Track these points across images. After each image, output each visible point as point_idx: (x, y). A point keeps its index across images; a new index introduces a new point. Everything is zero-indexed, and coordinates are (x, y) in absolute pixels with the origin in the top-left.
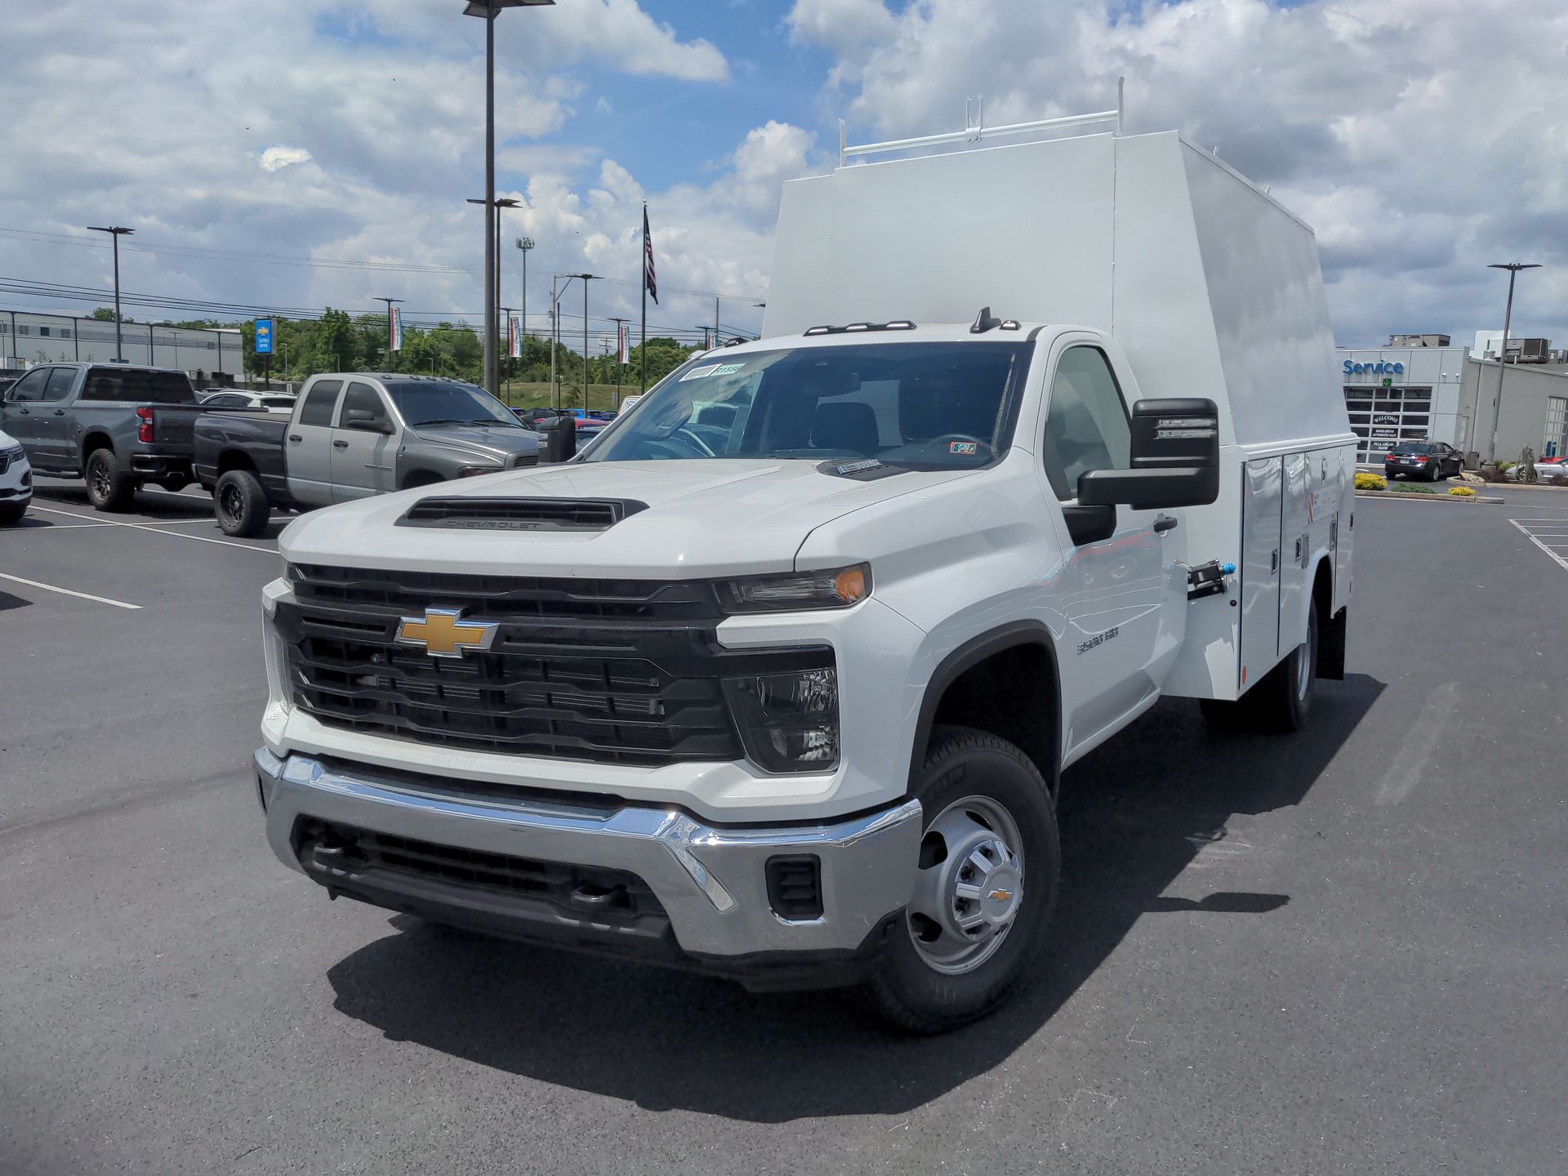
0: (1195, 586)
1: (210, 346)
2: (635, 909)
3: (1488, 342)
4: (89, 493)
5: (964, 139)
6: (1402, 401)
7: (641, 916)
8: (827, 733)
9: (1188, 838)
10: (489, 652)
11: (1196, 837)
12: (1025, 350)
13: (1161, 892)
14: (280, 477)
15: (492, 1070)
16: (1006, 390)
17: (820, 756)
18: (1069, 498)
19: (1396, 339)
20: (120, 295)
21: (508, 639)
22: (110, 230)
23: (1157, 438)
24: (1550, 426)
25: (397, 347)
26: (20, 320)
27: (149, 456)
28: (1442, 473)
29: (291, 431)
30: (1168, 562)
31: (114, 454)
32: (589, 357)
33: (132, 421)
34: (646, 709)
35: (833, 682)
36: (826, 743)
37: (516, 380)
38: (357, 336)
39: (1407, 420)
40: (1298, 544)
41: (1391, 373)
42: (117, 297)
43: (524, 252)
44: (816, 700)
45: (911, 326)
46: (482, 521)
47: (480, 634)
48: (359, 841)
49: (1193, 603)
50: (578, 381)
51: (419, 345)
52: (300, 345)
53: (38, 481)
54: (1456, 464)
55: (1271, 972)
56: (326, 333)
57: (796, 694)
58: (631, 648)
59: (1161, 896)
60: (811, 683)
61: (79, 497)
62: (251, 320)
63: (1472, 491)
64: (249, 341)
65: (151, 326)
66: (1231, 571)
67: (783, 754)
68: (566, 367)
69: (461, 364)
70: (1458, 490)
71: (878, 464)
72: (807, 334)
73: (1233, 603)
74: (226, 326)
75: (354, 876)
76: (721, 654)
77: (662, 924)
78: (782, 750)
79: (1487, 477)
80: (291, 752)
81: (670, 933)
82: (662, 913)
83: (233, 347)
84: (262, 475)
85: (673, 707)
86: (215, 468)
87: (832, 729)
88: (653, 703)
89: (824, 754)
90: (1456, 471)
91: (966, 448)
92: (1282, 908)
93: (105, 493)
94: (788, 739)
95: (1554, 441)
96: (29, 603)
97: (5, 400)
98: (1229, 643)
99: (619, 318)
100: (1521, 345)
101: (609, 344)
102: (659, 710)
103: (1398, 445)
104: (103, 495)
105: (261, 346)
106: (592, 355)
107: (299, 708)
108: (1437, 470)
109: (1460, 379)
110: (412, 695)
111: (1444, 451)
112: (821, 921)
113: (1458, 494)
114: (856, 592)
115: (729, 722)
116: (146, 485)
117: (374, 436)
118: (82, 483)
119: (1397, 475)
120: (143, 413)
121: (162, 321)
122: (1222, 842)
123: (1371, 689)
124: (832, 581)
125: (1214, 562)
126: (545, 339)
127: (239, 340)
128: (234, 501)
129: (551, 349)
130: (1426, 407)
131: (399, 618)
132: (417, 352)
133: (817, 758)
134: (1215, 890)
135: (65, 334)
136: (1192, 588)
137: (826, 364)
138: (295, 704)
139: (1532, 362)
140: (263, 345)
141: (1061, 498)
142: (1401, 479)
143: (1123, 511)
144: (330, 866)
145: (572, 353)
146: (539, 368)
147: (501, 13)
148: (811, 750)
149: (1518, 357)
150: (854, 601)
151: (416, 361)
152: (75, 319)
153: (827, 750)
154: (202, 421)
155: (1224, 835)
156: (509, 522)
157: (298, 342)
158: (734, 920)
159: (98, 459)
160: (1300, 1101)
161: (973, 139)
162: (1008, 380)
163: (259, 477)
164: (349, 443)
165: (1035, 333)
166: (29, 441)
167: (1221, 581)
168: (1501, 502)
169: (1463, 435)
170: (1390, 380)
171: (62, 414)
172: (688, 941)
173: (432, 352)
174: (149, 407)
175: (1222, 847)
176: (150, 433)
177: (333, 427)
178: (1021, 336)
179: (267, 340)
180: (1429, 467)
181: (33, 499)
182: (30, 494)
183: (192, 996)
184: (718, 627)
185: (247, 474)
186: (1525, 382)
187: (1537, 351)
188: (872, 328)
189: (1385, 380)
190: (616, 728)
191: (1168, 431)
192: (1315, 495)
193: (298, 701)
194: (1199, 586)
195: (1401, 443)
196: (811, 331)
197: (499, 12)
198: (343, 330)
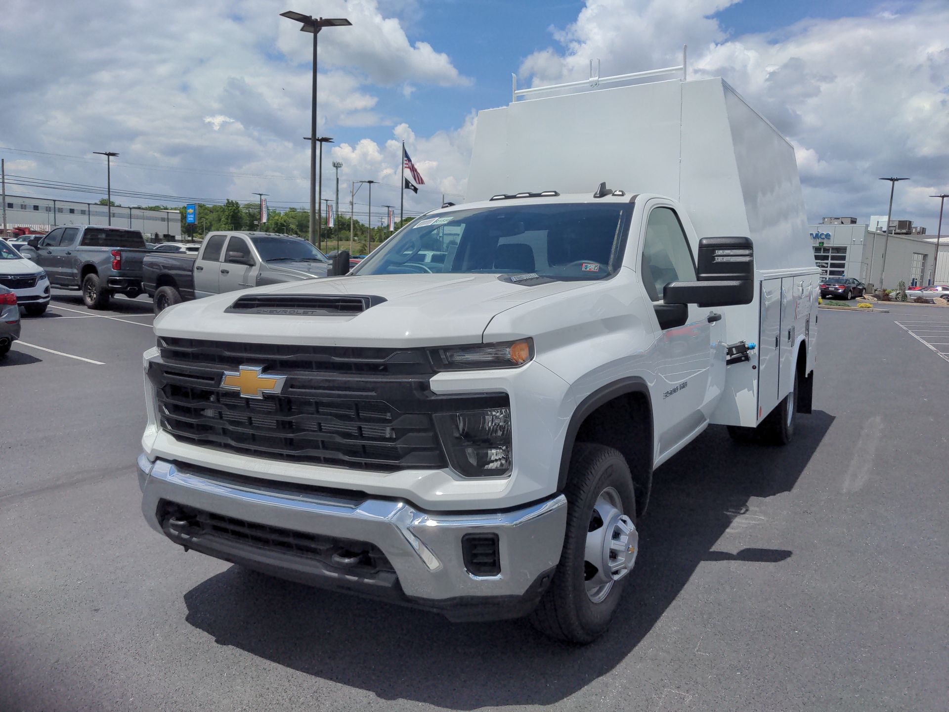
0: (731, 356)
1: (163, 220)
2: (375, 567)
3: (879, 221)
4: (84, 299)
5: (588, 85)
6: (830, 254)
7: (378, 571)
8: (503, 450)
9: (725, 512)
10: (280, 395)
11: (730, 512)
12: (629, 208)
13: (711, 548)
14: (191, 290)
15: (280, 667)
16: (617, 232)
17: (499, 466)
18: (657, 300)
19: (826, 220)
20: (111, 190)
21: (292, 387)
22: (106, 154)
23: (715, 262)
24: (914, 269)
25: (264, 220)
26: (58, 205)
27: (118, 278)
28: (852, 295)
29: (197, 264)
30: (714, 342)
31: (98, 277)
32: (371, 227)
33: (109, 258)
34: (384, 433)
35: (508, 418)
36: (503, 457)
37: (332, 240)
38: (244, 214)
39: (833, 265)
40: (789, 332)
41: (824, 239)
42: (109, 192)
43: (337, 169)
44: (496, 429)
45: (556, 194)
46: (279, 309)
47: (274, 383)
48: (198, 516)
49: (728, 367)
50: (365, 240)
51: (278, 220)
52: (212, 219)
53: (54, 292)
54: (861, 291)
55: (785, 604)
56: (227, 213)
57: (484, 423)
58: (373, 394)
59: (711, 550)
60: (493, 418)
61: (79, 301)
62: (186, 206)
63: (870, 306)
64: (184, 217)
65: (131, 208)
66: (753, 348)
67: (474, 464)
68: (359, 233)
69: (301, 231)
70: (862, 305)
71: (537, 276)
72: (492, 200)
73: (754, 367)
74: (172, 209)
75: (194, 539)
76: (433, 398)
77: (392, 577)
78: (473, 461)
79: (878, 297)
80: (158, 458)
81: (397, 584)
82: (391, 570)
83: (175, 220)
84: (180, 289)
85: (401, 433)
86: (155, 285)
87: (507, 448)
88: (388, 429)
89: (502, 465)
90: (861, 294)
91: (592, 266)
92: (789, 559)
93: (93, 299)
94: (478, 454)
95: (916, 278)
96: (41, 361)
97: (39, 246)
98: (751, 392)
99: (388, 205)
100: (896, 224)
101: (383, 220)
102: (392, 434)
103: (827, 279)
104: (92, 300)
105: (189, 219)
106: (374, 226)
107: (164, 430)
108: (850, 293)
109: (863, 242)
110: (233, 423)
111: (854, 283)
112: (499, 577)
113: (863, 307)
114: (524, 357)
115: (438, 443)
116: (116, 295)
117: (244, 267)
118: (80, 293)
119: (827, 296)
120: (115, 254)
121: (136, 206)
122: (746, 515)
123: (827, 420)
124: (508, 349)
125: (742, 342)
126: (348, 217)
127: (179, 217)
128: (165, 303)
129: (350, 223)
130: (843, 258)
131: (223, 373)
132: (276, 224)
133: (496, 467)
134: (745, 547)
135: (83, 212)
136: (728, 358)
137: (503, 217)
138: (161, 427)
139: (903, 234)
140: (190, 219)
141: (653, 299)
142: (829, 299)
143: (693, 308)
144: (181, 532)
145: (363, 225)
146: (343, 233)
147: (321, 31)
148: (493, 462)
149: (895, 230)
150: (522, 363)
151: (276, 229)
152: (89, 204)
153: (503, 462)
154: (147, 259)
155: (747, 510)
156: (296, 310)
157: (211, 218)
158: (439, 576)
159: (90, 280)
160: (814, 699)
161: (594, 84)
162: (619, 226)
163: (179, 290)
164: (230, 271)
165: (634, 197)
166: (50, 269)
167: (747, 354)
168: (888, 312)
169: (864, 274)
170: (823, 243)
171: (70, 254)
172: (410, 589)
173: (285, 224)
174: (119, 250)
175: (746, 519)
176: (118, 265)
177: (221, 262)
178: (626, 199)
179: (193, 216)
180: (846, 292)
181: (50, 302)
182: (49, 298)
183: (95, 610)
184: (431, 380)
185: (172, 288)
186: (900, 244)
187: (905, 227)
188: (532, 195)
189: (820, 243)
190: (364, 446)
191: (722, 258)
192: (798, 303)
193: (163, 425)
194: (733, 356)
195: (829, 278)
196: (495, 198)
197: (320, 29)
198: (236, 211)
